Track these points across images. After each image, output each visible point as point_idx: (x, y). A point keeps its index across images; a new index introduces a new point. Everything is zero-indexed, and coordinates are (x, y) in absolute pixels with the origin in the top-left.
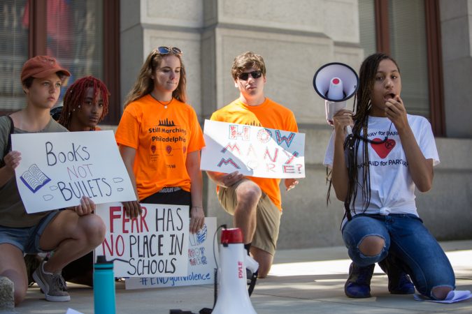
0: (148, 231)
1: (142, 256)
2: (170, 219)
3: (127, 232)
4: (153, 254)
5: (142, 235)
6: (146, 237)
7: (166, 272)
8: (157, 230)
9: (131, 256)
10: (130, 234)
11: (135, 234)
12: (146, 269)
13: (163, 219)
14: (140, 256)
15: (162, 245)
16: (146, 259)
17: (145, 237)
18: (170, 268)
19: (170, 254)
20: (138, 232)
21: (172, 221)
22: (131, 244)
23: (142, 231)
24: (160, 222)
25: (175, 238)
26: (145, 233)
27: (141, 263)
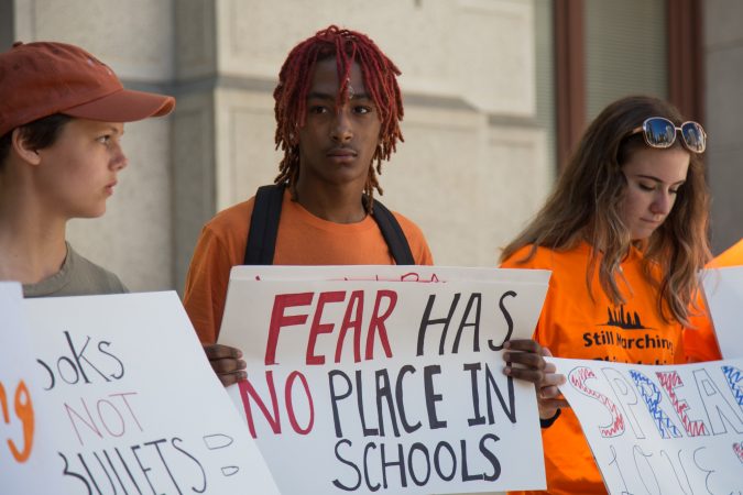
0: (389, 354)
1: (373, 432)
2: (471, 319)
3: (321, 360)
4: (412, 423)
5: (369, 369)
6: (383, 373)
7: (466, 477)
8: (420, 352)
9: (339, 433)
10: (330, 365)
11: (348, 365)
12: (394, 472)
13: (446, 321)
14: (367, 432)
15: (439, 398)
16: (390, 441)
17: (378, 374)
18: (479, 464)
19: (471, 422)
20: (357, 359)
21: (477, 324)
22: (334, 399)
23: (369, 356)
24: (434, 332)
25: (481, 375)
26: (380, 360)
27: (375, 454)
